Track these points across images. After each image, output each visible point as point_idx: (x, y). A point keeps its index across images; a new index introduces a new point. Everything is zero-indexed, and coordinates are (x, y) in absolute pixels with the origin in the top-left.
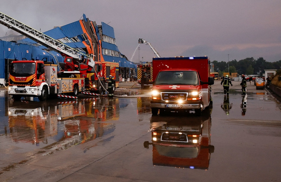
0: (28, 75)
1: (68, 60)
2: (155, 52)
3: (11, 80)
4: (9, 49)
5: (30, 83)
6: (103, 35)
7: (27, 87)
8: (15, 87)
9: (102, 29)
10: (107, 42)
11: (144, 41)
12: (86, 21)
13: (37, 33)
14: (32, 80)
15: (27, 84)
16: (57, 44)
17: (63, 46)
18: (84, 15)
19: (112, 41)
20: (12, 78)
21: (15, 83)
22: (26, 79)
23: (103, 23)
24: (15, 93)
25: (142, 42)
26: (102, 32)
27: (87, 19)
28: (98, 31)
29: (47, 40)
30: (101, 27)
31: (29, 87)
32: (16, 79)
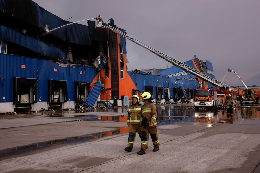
0: (206, 96)
1: (218, 88)
2: (240, 79)
3: (196, 99)
4: (157, 81)
5: (208, 100)
6: (207, 69)
7: (206, 103)
8: (199, 102)
9: (206, 64)
10: (209, 74)
11: (232, 71)
12: (196, 59)
13: (201, 74)
14: (209, 99)
15: (206, 101)
16: (212, 79)
17: (215, 81)
18: (195, 56)
19: (212, 73)
20: (197, 98)
21: (199, 101)
22: (205, 98)
23: (206, 61)
24: (199, 105)
25: (231, 71)
26: (206, 67)
27: (197, 58)
28: (204, 66)
29: (206, 77)
30: (205, 63)
31: (207, 102)
32: (199, 98)
